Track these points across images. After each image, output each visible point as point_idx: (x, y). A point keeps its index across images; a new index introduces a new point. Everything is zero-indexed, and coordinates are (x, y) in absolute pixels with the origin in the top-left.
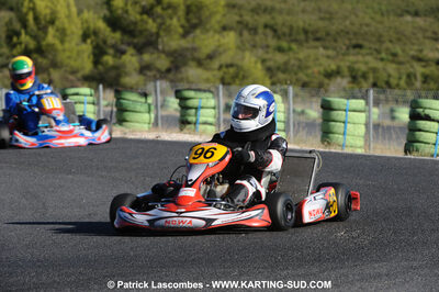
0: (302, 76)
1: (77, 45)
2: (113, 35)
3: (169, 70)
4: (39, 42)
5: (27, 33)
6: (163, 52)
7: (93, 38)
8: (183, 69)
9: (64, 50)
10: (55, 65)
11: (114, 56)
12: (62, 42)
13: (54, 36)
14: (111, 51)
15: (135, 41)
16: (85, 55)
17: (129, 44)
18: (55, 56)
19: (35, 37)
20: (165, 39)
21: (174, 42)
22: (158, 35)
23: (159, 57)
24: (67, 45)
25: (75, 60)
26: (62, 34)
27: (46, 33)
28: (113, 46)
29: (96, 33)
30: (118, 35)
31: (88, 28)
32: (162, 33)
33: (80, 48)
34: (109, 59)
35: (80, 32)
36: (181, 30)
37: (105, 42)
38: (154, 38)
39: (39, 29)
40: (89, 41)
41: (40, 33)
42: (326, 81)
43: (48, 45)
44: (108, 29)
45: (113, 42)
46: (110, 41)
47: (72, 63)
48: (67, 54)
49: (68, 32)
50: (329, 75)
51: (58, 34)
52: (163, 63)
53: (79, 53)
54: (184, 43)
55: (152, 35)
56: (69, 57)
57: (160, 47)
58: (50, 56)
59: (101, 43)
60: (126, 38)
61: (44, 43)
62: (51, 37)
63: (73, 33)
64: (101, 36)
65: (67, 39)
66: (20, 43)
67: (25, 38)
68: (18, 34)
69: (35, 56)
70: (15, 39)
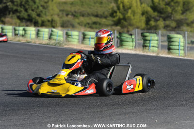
1: (140, 17)
2: (154, 13)
3: (176, 28)
4: (124, 16)
5: (119, 12)
6: (173, 20)
7: (146, 14)
8: (182, 27)
9: (134, 19)
10: (131, 25)
12: (134, 16)
13: (131, 14)
14: (153, 20)
15: (163, 15)
16: (143, 22)
17: (160, 17)
18: (130, 21)
19: (123, 14)
20: (175, 15)
21: (178, 16)
22: (172, 13)
23: (172, 22)
24: (136, 17)
25: (138, 23)
26: (134, 13)
27: (127, 12)
28: (153, 18)
29: (147, 12)
30: (156, 14)
31: (144, 10)
32: (173, 13)
34: (152, 23)
35: (141, 12)
36: (181, 12)
37: (150, 16)
38: (170, 15)
39: (124, 10)
40: (144, 16)
41: (125, 12)
43: (128, 17)
44: (152, 11)
46: (153, 16)
48: (135, 20)
49: (136, 12)
52: (174, 24)
53: (140, 21)
54: (182, 17)
55: (169, 13)
56: (136, 22)
57: (172, 18)
60: (159, 14)
61: (126, 16)
62: (129, 14)
63: (138, 12)
64: (149, 14)
65: (136, 14)
66: (116, 16)
67: (119, 14)
68: (116, 12)
69: (122, 21)
70: (115, 14)
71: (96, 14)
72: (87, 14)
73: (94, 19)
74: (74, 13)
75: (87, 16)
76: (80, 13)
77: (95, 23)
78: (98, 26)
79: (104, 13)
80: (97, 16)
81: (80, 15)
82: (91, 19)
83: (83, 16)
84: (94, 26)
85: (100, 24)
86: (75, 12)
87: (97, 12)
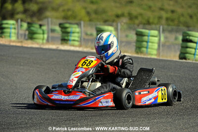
0: (105, 16)
42: (116, 19)
50: (118, 16)
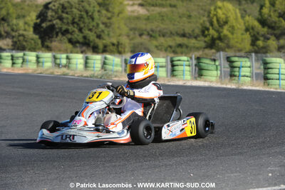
1: (242, 34)
2: (263, 29)
4: (219, 34)
5: (213, 29)
7: (251, 31)
10: (229, 47)
11: (264, 41)
12: (232, 34)
14: (262, 38)
15: (275, 32)
16: (246, 41)
17: (272, 34)
18: (229, 41)
19: (217, 31)
24: (235, 35)
25: (240, 44)
26: (232, 29)
27: (223, 29)
28: (263, 36)
29: (253, 28)
30: (265, 29)
31: (249, 25)
33: (244, 36)
34: (260, 43)
35: (244, 28)
37: (258, 33)
39: (220, 26)
40: (248, 33)
43: (225, 36)
44: (260, 26)
45: (263, 33)
46: (261, 33)
47: (238, 45)
48: (236, 40)
49: (236, 28)
51: (230, 29)
53: (242, 40)
56: (237, 42)
58: (226, 42)
59: (256, 34)
60: (270, 30)
61: (222, 34)
62: (226, 30)
63: (238, 29)
64: (256, 30)
65: (235, 31)
66: (209, 35)
67: (212, 32)
68: (208, 29)
69: (217, 41)
70: (206, 32)
71: (182, 32)
72: (169, 32)
73: (179, 40)
74: (151, 33)
75: (170, 37)
76: (160, 31)
77: (180, 46)
78: (184, 49)
79: (193, 31)
80: (184, 35)
81: (160, 35)
82: (175, 40)
83: (164, 36)
84: (179, 50)
85: (187, 47)
86: (152, 31)
87: (184, 30)
